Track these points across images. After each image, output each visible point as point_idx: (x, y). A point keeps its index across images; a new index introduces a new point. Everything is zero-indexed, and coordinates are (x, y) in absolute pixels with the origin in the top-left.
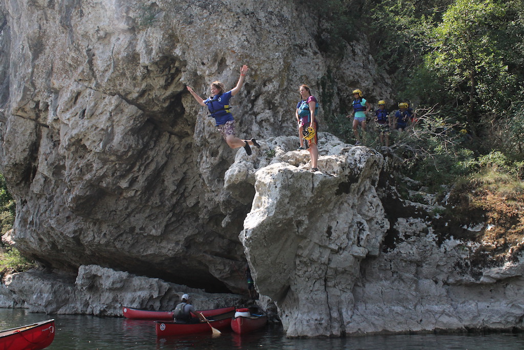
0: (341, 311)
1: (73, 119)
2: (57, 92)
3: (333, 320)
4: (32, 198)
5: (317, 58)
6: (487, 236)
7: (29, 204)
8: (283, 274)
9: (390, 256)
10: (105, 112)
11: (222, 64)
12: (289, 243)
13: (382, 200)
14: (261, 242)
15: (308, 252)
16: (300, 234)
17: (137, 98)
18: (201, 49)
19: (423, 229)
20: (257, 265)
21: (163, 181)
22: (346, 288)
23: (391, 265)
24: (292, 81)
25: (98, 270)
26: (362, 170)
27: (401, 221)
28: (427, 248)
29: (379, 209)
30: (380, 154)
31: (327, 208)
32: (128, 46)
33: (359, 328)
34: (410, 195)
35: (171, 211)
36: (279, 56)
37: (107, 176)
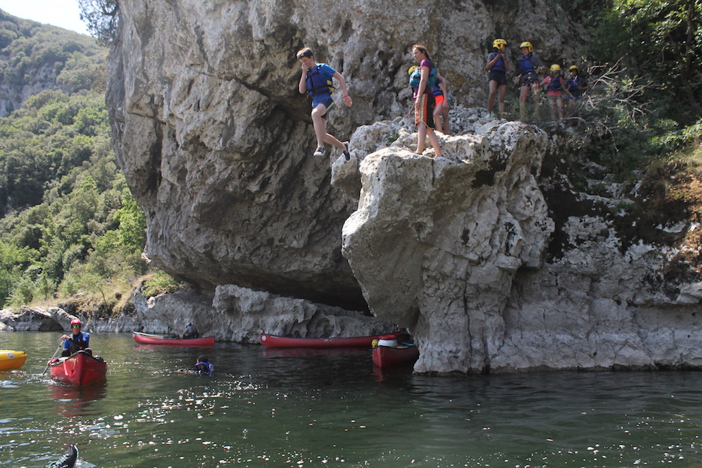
0: (486, 341)
1: (188, 112)
2: (169, 81)
3: (473, 352)
4: (160, 208)
5: (481, 13)
6: (689, 239)
7: (158, 216)
8: (407, 294)
9: (556, 267)
10: (222, 102)
11: (347, 29)
12: (408, 253)
13: (545, 194)
14: (365, 252)
15: (437, 264)
16: (423, 241)
17: (258, 81)
18: (319, 12)
19: (602, 231)
20: (366, 282)
21: (303, 181)
22: (493, 310)
23: (557, 280)
24: (446, 45)
25: (235, 291)
26: (510, 154)
27: (573, 221)
28: (606, 257)
29: (540, 206)
30: (544, 132)
31: (462, 206)
32: (239, 18)
33: (508, 362)
34: (589, 186)
35: (315, 218)
36: (422, 13)
37: (233, 179)
